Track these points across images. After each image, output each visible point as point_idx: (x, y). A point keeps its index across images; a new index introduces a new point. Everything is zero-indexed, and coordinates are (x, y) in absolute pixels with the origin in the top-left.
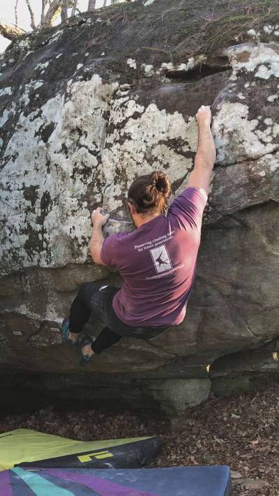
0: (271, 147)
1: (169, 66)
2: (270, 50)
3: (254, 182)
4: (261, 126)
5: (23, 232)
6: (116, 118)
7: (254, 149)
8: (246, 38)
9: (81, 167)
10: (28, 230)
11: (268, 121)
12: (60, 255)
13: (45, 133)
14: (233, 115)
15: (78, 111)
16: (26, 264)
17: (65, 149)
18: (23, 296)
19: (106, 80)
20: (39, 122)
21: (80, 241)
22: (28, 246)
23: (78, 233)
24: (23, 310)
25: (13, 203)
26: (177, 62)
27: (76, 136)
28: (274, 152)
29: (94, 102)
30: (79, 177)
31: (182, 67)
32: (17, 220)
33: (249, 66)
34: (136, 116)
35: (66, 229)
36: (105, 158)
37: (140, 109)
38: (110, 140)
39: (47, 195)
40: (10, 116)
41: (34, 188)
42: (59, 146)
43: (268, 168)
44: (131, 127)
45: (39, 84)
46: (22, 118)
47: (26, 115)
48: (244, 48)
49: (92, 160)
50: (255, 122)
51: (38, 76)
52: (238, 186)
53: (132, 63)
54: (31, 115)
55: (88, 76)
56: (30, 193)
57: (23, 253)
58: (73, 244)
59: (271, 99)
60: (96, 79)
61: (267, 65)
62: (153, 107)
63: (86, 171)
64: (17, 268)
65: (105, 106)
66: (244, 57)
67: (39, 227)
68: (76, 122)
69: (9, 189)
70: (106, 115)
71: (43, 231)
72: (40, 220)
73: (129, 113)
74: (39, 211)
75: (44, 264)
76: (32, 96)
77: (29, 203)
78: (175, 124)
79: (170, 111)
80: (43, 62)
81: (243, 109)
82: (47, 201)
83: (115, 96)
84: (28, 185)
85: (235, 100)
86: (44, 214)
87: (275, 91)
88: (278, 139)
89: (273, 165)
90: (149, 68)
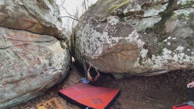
10: (84, 50)
11: (111, 36)
19: (90, 24)
25: (82, 44)
26: (101, 19)
29: (89, 28)
30: (88, 42)
32: (83, 48)
35: (87, 51)
41: (84, 42)
44: (93, 34)
49: (89, 39)
50: (109, 36)
52: (106, 49)
53: (95, 19)
54: (84, 29)
55: (88, 23)
57: (84, 53)
58: (88, 54)
59: (112, 31)
61: (113, 22)
62: (95, 31)
66: (110, 20)
68: (87, 32)
73: (92, 31)
74: (85, 46)
78: (99, 34)
79: (98, 31)
81: (107, 33)
87: (113, 29)
88: (112, 41)
89: (112, 46)
90: (97, 21)
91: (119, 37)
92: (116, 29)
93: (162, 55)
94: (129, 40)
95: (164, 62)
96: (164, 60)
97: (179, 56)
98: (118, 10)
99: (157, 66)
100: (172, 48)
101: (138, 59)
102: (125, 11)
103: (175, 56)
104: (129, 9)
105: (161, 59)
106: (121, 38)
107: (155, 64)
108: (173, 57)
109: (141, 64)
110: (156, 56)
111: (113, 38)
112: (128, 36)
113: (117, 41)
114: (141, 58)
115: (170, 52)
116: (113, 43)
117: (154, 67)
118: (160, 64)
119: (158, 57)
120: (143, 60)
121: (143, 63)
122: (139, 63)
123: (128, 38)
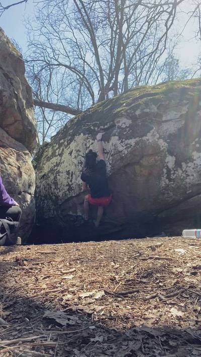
0: (125, 147)
1: (102, 127)
2: (125, 119)
3: (122, 158)
4: (122, 142)
7: (120, 149)
8: (121, 116)
9: (80, 162)
10: (68, 185)
11: (124, 140)
12: (77, 191)
13: (71, 153)
14: (115, 140)
15: (78, 145)
16: (69, 196)
18: (70, 208)
19: (84, 134)
20: (69, 150)
22: (68, 190)
24: (71, 213)
25: (64, 177)
27: (78, 153)
29: (82, 141)
30: (80, 165)
31: (106, 127)
32: (65, 182)
33: (120, 124)
34: (92, 143)
35: (77, 182)
37: (93, 141)
39: (72, 172)
40: (62, 149)
41: (69, 171)
42: (74, 156)
43: (125, 153)
45: (69, 138)
46: (65, 149)
48: (118, 120)
50: (120, 141)
51: (69, 135)
52: (118, 160)
53: (92, 128)
54: (67, 148)
55: (80, 134)
56: (68, 173)
57: (67, 192)
58: (79, 186)
59: (125, 133)
60: (82, 134)
61: (124, 123)
64: (66, 198)
65: (85, 142)
66: (118, 122)
68: (78, 148)
69: (62, 173)
70: (86, 145)
71: (72, 184)
72: (71, 181)
73: (90, 143)
74: (70, 178)
75: (73, 195)
76: (67, 142)
77: (68, 176)
80: (71, 130)
81: (117, 138)
82: (72, 174)
83: (88, 139)
84: (67, 170)
85: (115, 135)
86: (72, 179)
87: (125, 131)
88: (126, 145)
89: (126, 152)
90: (96, 129)
91: (135, 138)
92: (129, 130)
93: (194, 160)
94: (148, 140)
95: (198, 169)
96: (197, 167)
98: (128, 111)
99: (192, 178)
101: (165, 171)
102: (138, 112)
104: (142, 110)
105: (193, 166)
106: (137, 139)
107: (188, 175)
109: (170, 180)
110: (187, 163)
111: (127, 142)
112: (146, 136)
113: (133, 144)
114: (169, 170)
116: (128, 148)
117: (188, 180)
118: (195, 175)
119: (189, 165)
120: (172, 172)
121: (173, 177)
122: (167, 178)
123: (147, 138)
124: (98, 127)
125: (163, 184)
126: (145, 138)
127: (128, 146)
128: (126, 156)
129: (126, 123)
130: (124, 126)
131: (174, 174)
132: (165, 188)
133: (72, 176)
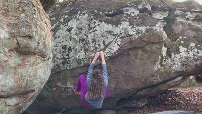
0: (135, 32)
2: (134, 9)
3: (131, 41)
4: (133, 27)
5: (62, 59)
6: (92, 25)
7: (132, 33)
8: (127, 6)
9: (82, 39)
10: (63, 58)
11: (135, 26)
12: (74, 65)
13: (70, 30)
14: (125, 25)
15: (81, 24)
16: (62, 69)
17: (76, 34)
18: (59, 80)
19: (89, 15)
20: (67, 27)
21: (81, 60)
22: (63, 63)
23: (81, 57)
25: (58, 50)
26: (108, 12)
27: (80, 31)
28: (136, 34)
29: (86, 21)
30: (81, 42)
31: (110, 13)
32: (59, 56)
33: (129, 13)
34: (99, 25)
35: (77, 57)
36: (89, 36)
37: (100, 23)
38: (90, 31)
39: (70, 47)
40: (56, 26)
41: (65, 46)
42: (75, 33)
43: (135, 37)
44: (97, 28)
45: (66, 17)
46: (61, 26)
47: (63, 25)
48: (128, 8)
49: (85, 37)
50: (131, 26)
51: (65, 14)
52: (128, 42)
53: (96, 11)
54: (65, 25)
55: (84, 14)
56: (64, 47)
57: (61, 65)
58: (79, 61)
59: (135, 21)
60: (86, 15)
61: (133, 12)
62: (103, 22)
63: (83, 40)
64: (59, 70)
65: (89, 23)
66: (127, 10)
67: (67, 57)
68: (80, 26)
70: (89, 25)
71: (69, 58)
72: (68, 55)
74: (67, 52)
76: (64, 19)
77: (64, 50)
78: (110, 27)
80: (67, 10)
81: (128, 23)
82: (70, 49)
83: (92, 20)
84: (63, 45)
85: (126, 21)
86: (69, 53)
87: (136, 19)
88: (138, 30)
89: (137, 37)
90: (101, 13)
91: (146, 26)
92: (139, 19)
93: (180, 53)
95: (182, 60)
96: (182, 58)
97: (194, 52)
98: (132, 4)
99: (177, 66)
100: (186, 45)
101: (160, 57)
103: (190, 52)
104: (143, 5)
105: (179, 57)
106: (148, 27)
107: (174, 64)
108: (189, 53)
109: (162, 66)
110: (175, 54)
111: (138, 28)
112: (155, 26)
113: (144, 31)
114: (162, 57)
115: (186, 49)
116: (139, 33)
117: (174, 68)
118: (179, 64)
119: (176, 56)
120: (164, 60)
121: (164, 63)
122: (160, 64)
123: (156, 28)
124: (103, 12)
125: (156, 68)
126: (154, 28)
127: (138, 32)
128: (135, 40)
129: (135, 13)
130: (132, 15)
131: (165, 61)
132: (156, 72)
133: (69, 50)
